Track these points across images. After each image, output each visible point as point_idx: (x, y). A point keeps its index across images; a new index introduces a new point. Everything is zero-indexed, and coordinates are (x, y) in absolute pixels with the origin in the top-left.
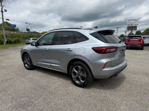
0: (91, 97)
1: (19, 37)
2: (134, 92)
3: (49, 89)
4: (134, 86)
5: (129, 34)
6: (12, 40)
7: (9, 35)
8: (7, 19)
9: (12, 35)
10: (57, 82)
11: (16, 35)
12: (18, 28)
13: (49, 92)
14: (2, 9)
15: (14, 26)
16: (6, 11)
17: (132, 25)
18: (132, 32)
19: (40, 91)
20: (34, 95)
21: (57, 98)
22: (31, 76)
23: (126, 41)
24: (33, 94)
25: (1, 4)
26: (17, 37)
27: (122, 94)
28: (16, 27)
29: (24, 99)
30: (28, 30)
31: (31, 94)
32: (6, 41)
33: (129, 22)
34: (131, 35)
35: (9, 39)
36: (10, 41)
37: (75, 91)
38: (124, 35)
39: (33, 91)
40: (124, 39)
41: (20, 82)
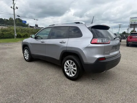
0: (84, 100)
1: (28, 32)
2: (135, 97)
3: (40, 86)
4: (134, 90)
5: (132, 31)
6: (21, 35)
7: (20, 29)
8: (18, 16)
9: (22, 30)
10: (51, 78)
11: (25, 30)
12: (28, 24)
13: (40, 90)
14: (14, 6)
15: (25, 22)
16: (17, 8)
17: (135, 22)
18: (134, 29)
19: (31, 88)
20: (24, 92)
21: (46, 98)
22: (28, 70)
23: (128, 39)
24: (24, 90)
25: (13, 2)
26: (26, 32)
27: (120, 99)
28: (26, 23)
29: (13, 96)
30: (37, 26)
31: (21, 91)
32: (16, 35)
33: (132, 19)
34: (134, 33)
35: (20, 33)
36: (20, 35)
37: (67, 91)
38: (126, 32)
39: (25, 87)
40: (126, 36)
41: (16, 76)
